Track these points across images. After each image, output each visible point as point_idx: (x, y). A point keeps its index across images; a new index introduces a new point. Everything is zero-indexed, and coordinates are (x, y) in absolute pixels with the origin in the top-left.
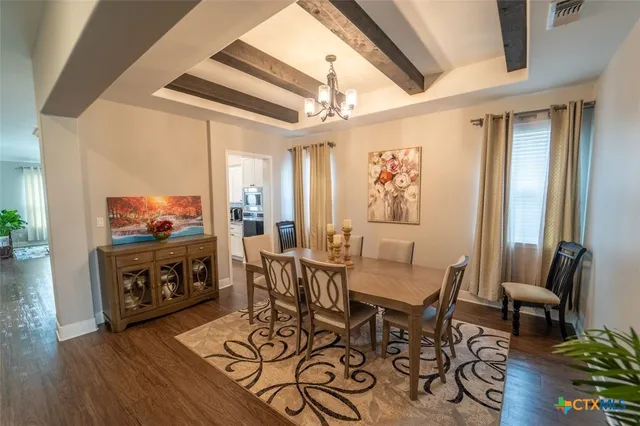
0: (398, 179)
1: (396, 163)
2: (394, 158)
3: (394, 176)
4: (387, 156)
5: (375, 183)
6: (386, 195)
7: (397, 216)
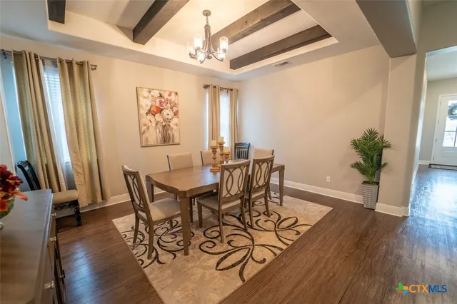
0: (165, 112)
1: (163, 100)
2: (161, 96)
3: (162, 110)
4: (156, 93)
5: (147, 114)
6: (157, 124)
7: (166, 140)
